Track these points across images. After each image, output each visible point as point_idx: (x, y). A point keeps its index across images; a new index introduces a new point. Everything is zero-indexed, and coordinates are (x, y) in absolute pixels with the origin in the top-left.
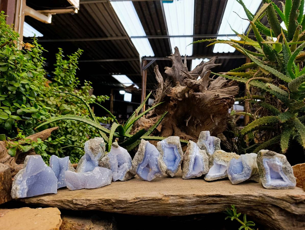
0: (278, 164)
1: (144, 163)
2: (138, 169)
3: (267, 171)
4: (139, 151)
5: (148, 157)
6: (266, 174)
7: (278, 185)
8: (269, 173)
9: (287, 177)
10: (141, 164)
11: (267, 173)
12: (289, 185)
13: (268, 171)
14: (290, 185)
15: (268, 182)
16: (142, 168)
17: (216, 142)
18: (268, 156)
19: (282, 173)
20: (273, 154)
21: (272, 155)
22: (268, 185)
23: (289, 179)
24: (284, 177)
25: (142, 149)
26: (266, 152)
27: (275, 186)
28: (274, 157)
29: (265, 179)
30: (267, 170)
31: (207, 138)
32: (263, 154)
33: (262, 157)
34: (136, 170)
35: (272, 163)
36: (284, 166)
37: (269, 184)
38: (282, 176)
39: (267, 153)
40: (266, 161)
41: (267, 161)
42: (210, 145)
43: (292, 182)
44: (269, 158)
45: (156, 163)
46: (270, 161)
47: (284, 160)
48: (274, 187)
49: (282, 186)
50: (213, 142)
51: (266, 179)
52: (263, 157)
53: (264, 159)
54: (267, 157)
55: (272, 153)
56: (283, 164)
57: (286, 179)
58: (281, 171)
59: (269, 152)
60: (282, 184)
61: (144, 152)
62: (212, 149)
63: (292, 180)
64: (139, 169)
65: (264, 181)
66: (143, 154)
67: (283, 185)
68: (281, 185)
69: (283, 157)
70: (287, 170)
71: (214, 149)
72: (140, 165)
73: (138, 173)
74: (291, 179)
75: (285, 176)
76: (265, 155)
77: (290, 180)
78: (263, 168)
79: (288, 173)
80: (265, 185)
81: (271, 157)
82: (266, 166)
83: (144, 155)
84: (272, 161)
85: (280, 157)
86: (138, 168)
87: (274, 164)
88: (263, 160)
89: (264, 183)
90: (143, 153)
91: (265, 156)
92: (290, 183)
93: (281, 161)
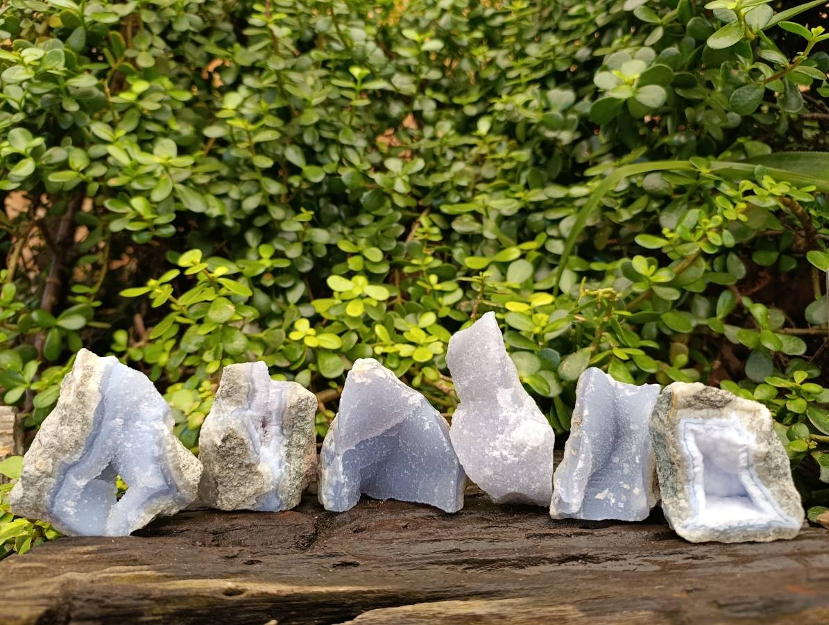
0: (740, 440)
1: (92, 460)
2: (56, 493)
3: (691, 471)
4: (65, 407)
5: (112, 430)
6: (688, 481)
7: (735, 525)
8: (700, 478)
9: (768, 492)
10: (75, 464)
11: (694, 478)
12: (776, 525)
13: (697, 469)
14: (781, 525)
15: (696, 514)
16: (82, 483)
17: (293, 412)
18: (701, 409)
19: (752, 477)
20: (720, 401)
21: (717, 405)
22: (697, 528)
23: (779, 502)
24: (760, 493)
25: (80, 395)
26: (692, 393)
27: (722, 529)
28: (725, 410)
29: (683, 503)
30: (694, 467)
31: (251, 394)
32: (679, 399)
33: (675, 415)
34: (47, 497)
35: (716, 435)
36: (763, 448)
37: (698, 524)
38: (752, 489)
39: (696, 398)
40: (693, 431)
41: (695, 427)
42: (264, 426)
43: (788, 514)
44: (702, 417)
45: (157, 451)
46: (708, 429)
47: (761, 423)
48: (717, 534)
49: (749, 529)
50: (281, 413)
51: (687, 501)
52: (679, 412)
53: (683, 421)
54: (698, 412)
55: (719, 398)
56: (759, 440)
57: (767, 500)
58: (748, 468)
59: (705, 390)
60: (751, 523)
61: (94, 405)
62: (274, 442)
63: (788, 504)
64: (64, 491)
65: (682, 509)
66: (85, 419)
67: (752, 526)
68: (746, 524)
69: (759, 410)
70: (773, 466)
71: (286, 442)
72: (66, 469)
73: (55, 510)
74: (784, 500)
75: (764, 488)
76: (689, 405)
77: (782, 506)
78: (678, 457)
79: (775, 477)
80: (685, 527)
81: (711, 411)
82: (690, 447)
83: (91, 421)
84: (715, 427)
85: (749, 411)
86: (60, 484)
87: (721, 440)
88: (681, 426)
89: (679, 516)
90: (90, 414)
91: (688, 409)
92: (781, 516)
93: (751, 428)
